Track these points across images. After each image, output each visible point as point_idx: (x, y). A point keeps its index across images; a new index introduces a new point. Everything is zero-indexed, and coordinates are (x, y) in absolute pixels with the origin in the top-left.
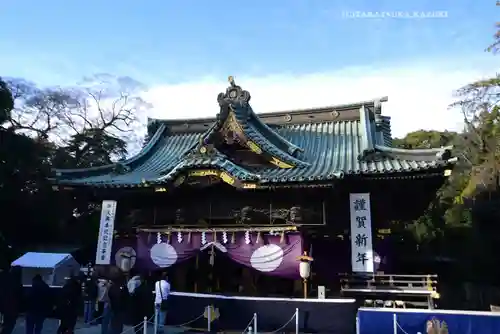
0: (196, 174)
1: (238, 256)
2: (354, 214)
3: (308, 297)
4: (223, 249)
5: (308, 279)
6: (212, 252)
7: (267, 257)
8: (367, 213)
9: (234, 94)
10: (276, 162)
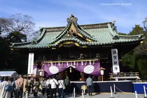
0: (66, 43)
1: (79, 69)
2: (113, 55)
3: (103, 81)
4: (74, 67)
5: (103, 75)
6: (71, 68)
7: (89, 69)
8: (117, 55)
9: (72, 18)
10: (87, 40)
